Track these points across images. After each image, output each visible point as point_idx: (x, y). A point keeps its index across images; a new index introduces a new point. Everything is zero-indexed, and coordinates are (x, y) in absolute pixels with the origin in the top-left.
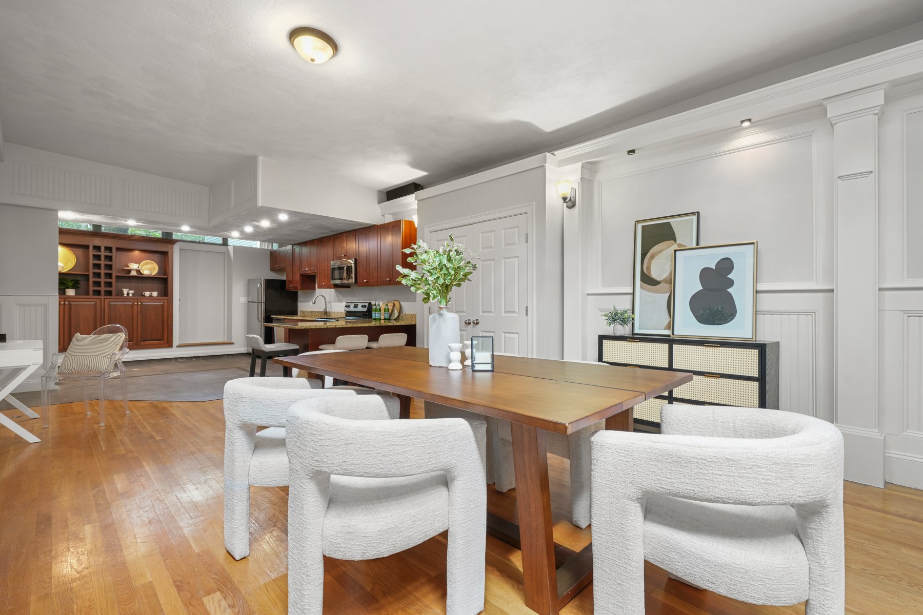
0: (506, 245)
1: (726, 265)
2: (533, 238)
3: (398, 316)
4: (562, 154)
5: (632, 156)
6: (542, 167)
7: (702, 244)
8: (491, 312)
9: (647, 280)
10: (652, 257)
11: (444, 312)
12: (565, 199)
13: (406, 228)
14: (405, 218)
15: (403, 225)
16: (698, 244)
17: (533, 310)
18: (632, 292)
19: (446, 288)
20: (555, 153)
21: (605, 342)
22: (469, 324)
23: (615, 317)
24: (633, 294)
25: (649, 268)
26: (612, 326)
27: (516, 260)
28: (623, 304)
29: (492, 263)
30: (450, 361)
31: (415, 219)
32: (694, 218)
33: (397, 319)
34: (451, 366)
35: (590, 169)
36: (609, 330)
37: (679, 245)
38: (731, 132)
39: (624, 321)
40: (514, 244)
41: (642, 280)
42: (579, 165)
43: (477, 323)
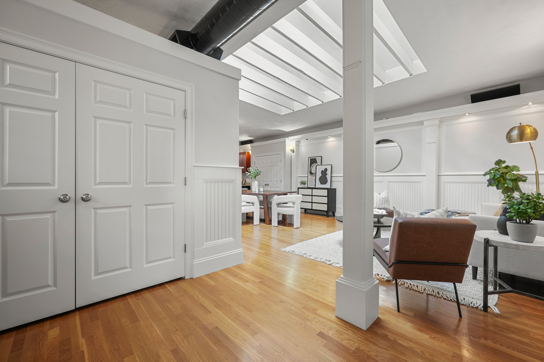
0: (276, 162)
1: (326, 170)
2: (283, 161)
3: (245, 183)
4: (290, 138)
5: (307, 140)
6: (285, 142)
7: (323, 164)
8: (272, 182)
9: (311, 173)
10: (312, 167)
11: (255, 181)
12: (291, 150)
13: (247, 154)
14: (246, 151)
15: (246, 154)
16: (321, 164)
17: (283, 181)
18: (307, 176)
19: (255, 176)
20: (289, 137)
21: (299, 189)
22: (266, 185)
23: (303, 183)
24: (308, 177)
25: (311, 170)
26: (301, 185)
27: (278, 167)
28: (305, 179)
29: (272, 167)
30: (256, 190)
31: (250, 152)
32: (321, 157)
33: (244, 184)
34: (256, 191)
35: (298, 143)
36: (301, 186)
37: (318, 164)
38: (327, 138)
39: (305, 184)
40: (278, 162)
41: (310, 173)
42: (295, 141)
43: (268, 185)
